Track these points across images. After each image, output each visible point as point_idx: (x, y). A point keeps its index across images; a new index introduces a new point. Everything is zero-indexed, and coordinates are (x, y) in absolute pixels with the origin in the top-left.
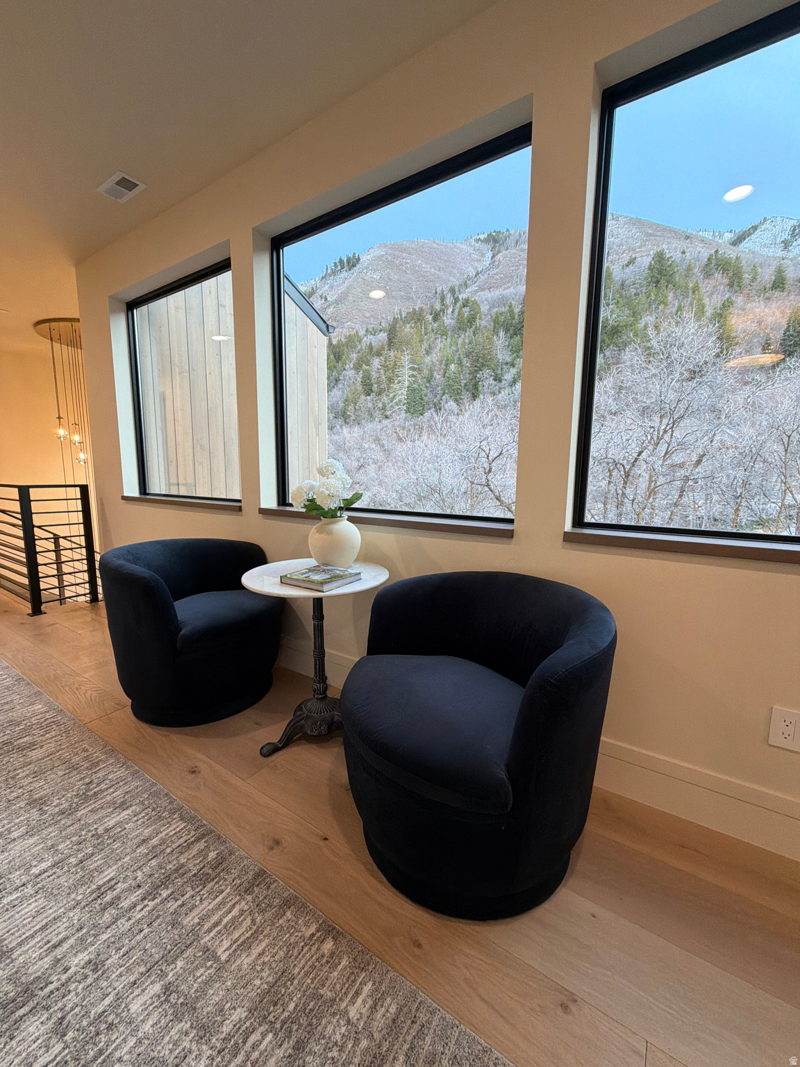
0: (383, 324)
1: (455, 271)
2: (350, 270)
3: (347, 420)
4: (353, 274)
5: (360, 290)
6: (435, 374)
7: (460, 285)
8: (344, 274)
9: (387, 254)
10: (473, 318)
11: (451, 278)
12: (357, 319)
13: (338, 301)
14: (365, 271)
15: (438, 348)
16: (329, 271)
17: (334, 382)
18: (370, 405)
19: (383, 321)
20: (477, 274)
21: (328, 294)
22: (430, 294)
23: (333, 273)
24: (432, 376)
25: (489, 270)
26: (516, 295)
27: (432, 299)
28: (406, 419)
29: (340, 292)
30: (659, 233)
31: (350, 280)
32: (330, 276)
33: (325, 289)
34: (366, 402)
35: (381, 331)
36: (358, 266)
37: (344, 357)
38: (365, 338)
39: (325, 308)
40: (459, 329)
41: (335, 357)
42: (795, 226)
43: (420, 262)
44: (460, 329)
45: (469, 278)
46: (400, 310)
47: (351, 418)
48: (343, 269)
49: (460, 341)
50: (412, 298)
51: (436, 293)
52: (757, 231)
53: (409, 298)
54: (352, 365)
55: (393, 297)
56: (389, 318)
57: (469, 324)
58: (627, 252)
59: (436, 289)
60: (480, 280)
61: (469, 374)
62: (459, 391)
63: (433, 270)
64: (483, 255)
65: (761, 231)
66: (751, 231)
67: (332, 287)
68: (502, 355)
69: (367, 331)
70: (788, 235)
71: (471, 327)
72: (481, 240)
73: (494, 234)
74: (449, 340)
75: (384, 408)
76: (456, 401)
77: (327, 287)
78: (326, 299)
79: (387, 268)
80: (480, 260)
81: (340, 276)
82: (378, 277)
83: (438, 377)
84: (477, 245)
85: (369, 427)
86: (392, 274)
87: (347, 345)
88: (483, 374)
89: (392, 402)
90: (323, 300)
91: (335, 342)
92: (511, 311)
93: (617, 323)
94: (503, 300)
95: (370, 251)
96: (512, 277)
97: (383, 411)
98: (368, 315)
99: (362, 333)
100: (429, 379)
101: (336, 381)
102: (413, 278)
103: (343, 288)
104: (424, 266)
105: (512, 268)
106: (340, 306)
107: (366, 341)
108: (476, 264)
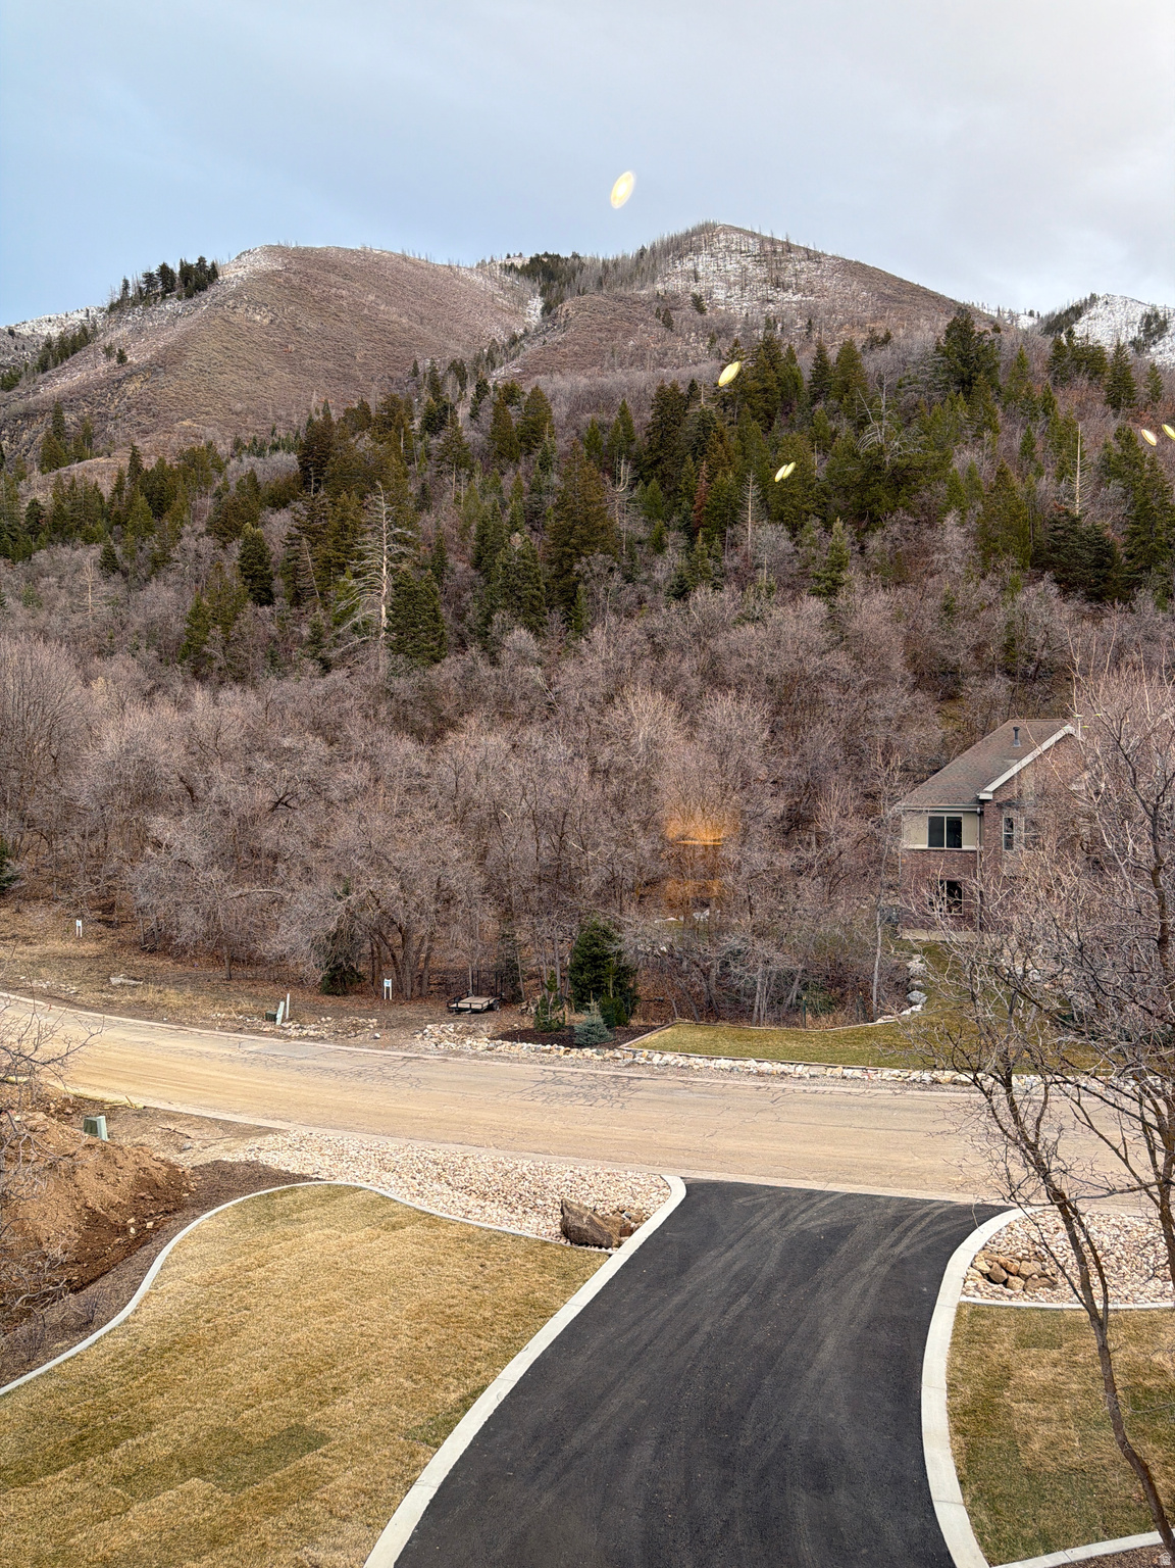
0: (281, 433)
1: (458, 327)
2: (190, 296)
3: (204, 671)
4: (197, 306)
5: (217, 346)
6: (452, 560)
7: (478, 360)
8: (172, 305)
9: (287, 270)
10: (533, 432)
11: (451, 344)
12: (207, 413)
13: (154, 368)
14: (231, 303)
15: (449, 496)
16: (131, 293)
17: (150, 565)
18: (273, 629)
19: (280, 424)
20: (514, 340)
21: (128, 347)
22: (400, 374)
23: (142, 298)
24: (443, 563)
25: (544, 333)
26: (630, 389)
27: (406, 385)
28: (395, 672)
29: (161, 345)
30: (905, 297)
31: (190, 320)
32: (135, 305)
33: (118, 334)
34: (260, 622)
35: (275, 448)
36: (213, 290)
37: (177, 504)
38: (233, 462)
39: (119, 381)
40: (500, 454)
41: (150, 501)
42: (1149, 316)
43: (371, 297)
44: (502, 456)
45: (494, 347)
46: (326, 403)
47: (216, 665)
48: (169, 291)
49: (507, 482)
50: (355, 379)
51: (416, 372)
52: (1083, 318)
53: (347, 378)
54: (201, 527)
55: (305, 371)
56: (295, 419)
57: (523, 445)
58: (847, 326)
59: (416, 363)
60: (525, 354)
61: (551, 562)
62: (536, 603)
63: (404, 320)
64: (523, 302)
65: (1090, 319)
66: (1072, 316)
67: (139, 331)
68: (628, 524)
69: (237, 444)
70: (1140, 332)
71: (530, 453)
72: (516, 269)
73: (545, 260)
74: (478, 479)
75: (316, 640)
76: (531, 628)
77: (124, 331)
78: (122, 358)
79: (291, 302)
80: (517, 313)
81: (162, 308)
82: (266, 321)
83: (461, 566)
84: (509, 279)
85: (276, 688)
86: (303, 317)
87: (184, 473)
88: (588, 564)
89: (338, 624)
90: (114, 361)
91: (148, 463)
92: (626, 422)
93: (906, 461)
94: (597, 399)
95: (244, 258)
96: (601, 353)
97: (313, 647)
98: (239, 407)
99: (224, 448)
100: (440, 569)
101: (155, 563)
102: (356, 333)
103: (169, 337)
104: (382, 308)
105: (598, 334)
106: (161, 378)
107: (239, 468)
108: (507, 319)
